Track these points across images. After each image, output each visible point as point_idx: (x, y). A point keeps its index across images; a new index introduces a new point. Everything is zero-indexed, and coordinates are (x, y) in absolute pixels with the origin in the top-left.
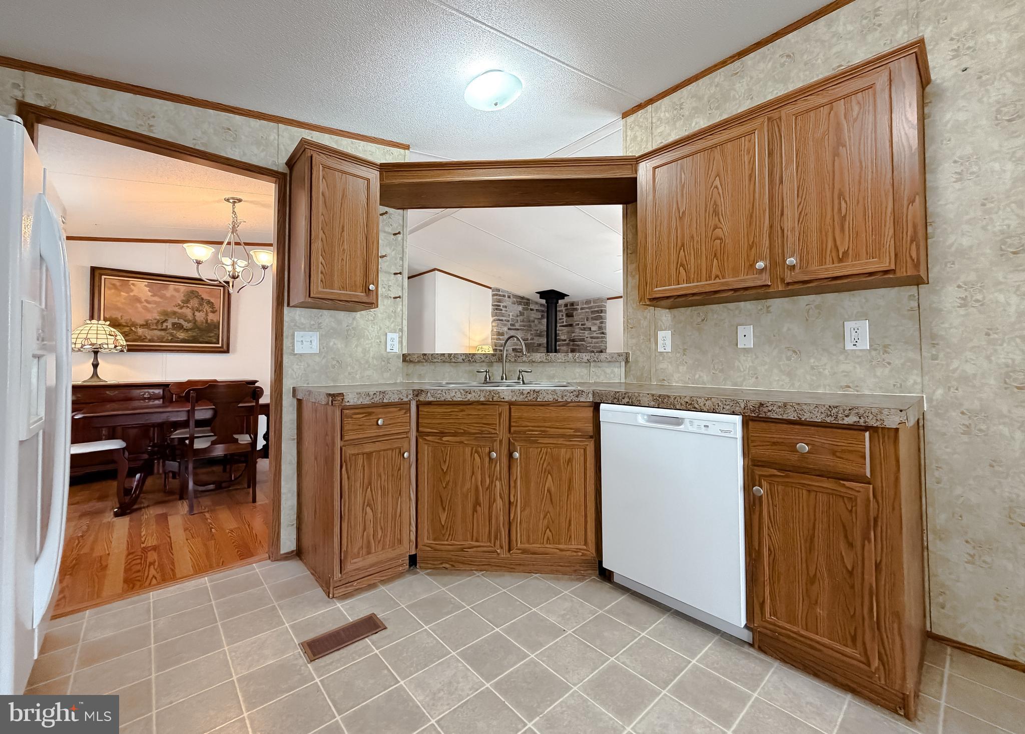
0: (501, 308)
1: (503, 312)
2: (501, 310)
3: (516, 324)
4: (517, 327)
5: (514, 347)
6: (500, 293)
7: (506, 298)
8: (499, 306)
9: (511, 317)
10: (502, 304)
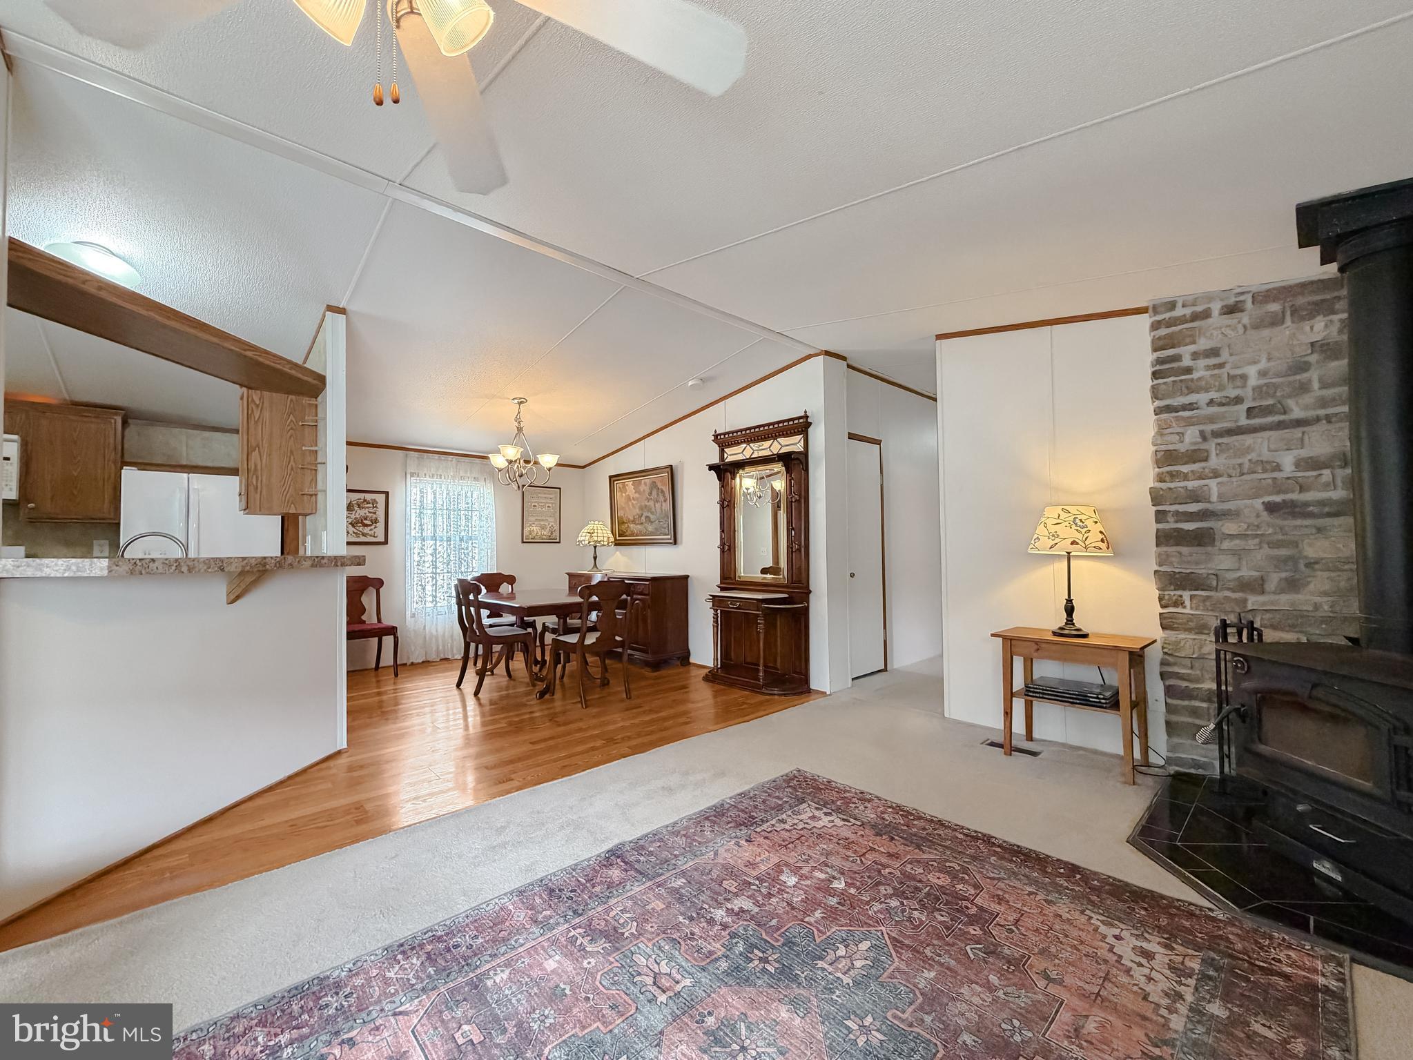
0: (1187, 362)
1: (1195, 375)
2: (1189, 370)
3: (1291, 403)
4: (1297, 413)
5: (1278, 498)
6: (1179, 312)
7: (1216, 319)
8: (1177, 358)
9: (1253, 381)
10: (1186, 351)
